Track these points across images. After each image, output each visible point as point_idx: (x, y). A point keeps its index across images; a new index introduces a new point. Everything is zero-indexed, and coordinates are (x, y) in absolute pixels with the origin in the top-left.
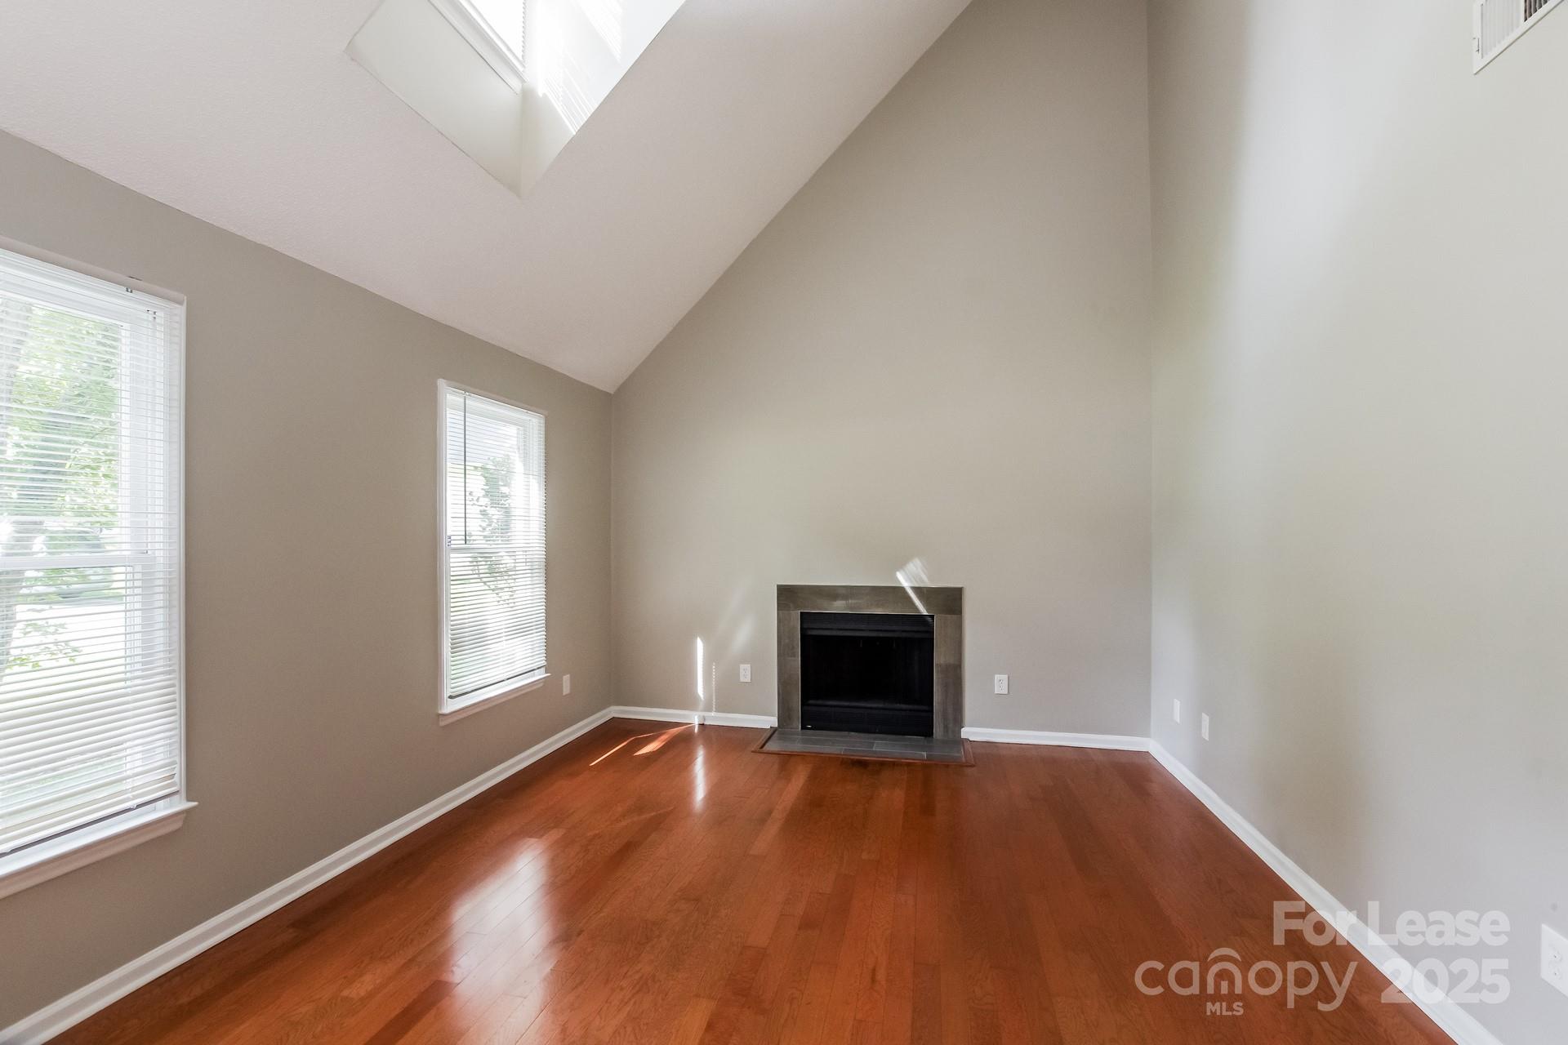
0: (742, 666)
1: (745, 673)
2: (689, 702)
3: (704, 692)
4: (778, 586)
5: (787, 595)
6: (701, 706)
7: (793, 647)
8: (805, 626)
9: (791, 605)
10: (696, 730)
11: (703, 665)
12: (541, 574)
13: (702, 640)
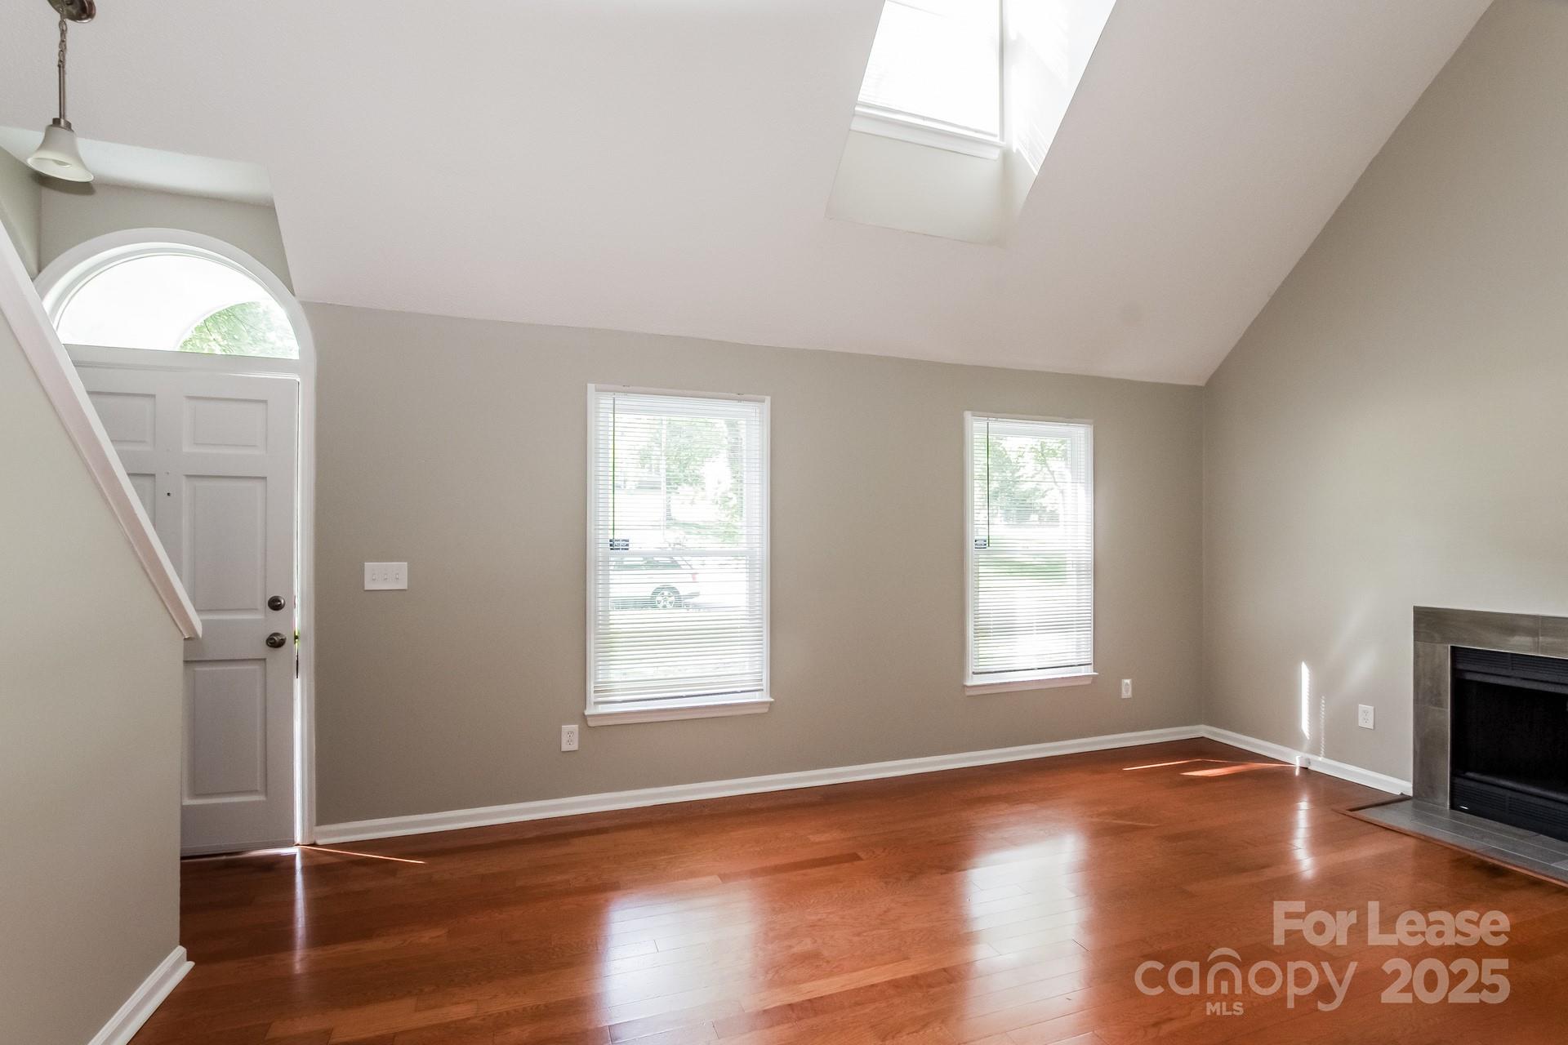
0: (1362, 707)
1: (1366, 717)
2: (1290, 737)
3: (1310, 729)
4: (1414, 607)
5: (1428, 622)
6: (1306, 747)
7: (1439, 694)
8: (1460, 666)
9: (1436, 635)
10: (1297, 773)
11: (1310, 693)
12: (1090, 576)
13: (1306, 664)
